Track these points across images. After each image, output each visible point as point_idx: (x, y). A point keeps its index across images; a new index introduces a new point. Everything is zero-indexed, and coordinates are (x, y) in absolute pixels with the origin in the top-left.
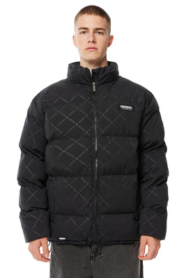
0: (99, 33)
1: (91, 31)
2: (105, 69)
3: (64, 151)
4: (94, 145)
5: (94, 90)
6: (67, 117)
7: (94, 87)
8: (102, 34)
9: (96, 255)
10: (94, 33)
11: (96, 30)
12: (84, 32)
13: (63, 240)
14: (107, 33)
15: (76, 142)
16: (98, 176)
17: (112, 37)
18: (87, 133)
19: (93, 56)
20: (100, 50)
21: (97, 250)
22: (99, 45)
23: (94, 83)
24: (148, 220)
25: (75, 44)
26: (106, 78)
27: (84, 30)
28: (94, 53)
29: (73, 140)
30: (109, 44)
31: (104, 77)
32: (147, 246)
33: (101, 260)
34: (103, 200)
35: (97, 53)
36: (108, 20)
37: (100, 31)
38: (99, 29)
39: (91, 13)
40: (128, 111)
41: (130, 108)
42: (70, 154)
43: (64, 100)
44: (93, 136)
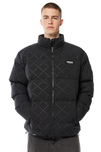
0: (55, 18)
1: (50, 18)
2: (58, 39)
4: (52, 83)
5: (52, 52)
7: (52, 50)
8: (57, 19)
10: (52, 18)
11: (53, 17)
12: (46, 18)
13: (35, 135)
14: (59, 18)
16: (54, 101)
17: (62, 20)
19: (51, 31)
20: (55, 28)
22: (55, 25)
23: (52, 48)
25: (42, 24)
26: (58, 45)
27: (46, 17)
28: (52, 30)
29: (42, 80)
30: (61, 24)
31: (57, 45)
33: (58, 145)
34: (57, 115)
35: (54, 30)
36: (60, 10)
37: (55, 17)
38: (55, 16)
39: (50, 7)
41: (72, 62)
42: (40, 88)
43: (37, 57)
44: (51, 78)
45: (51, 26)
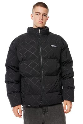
0: (45, 15)
1: (41, 14)
3: (28, 66)
6: (28, 50)
9: (45, 113)
13: (29, 106)
15: (33, 61)
16: (44, 76)
18: (37, 57)
20: (44, 23)
21: (45, 110)
24: (66, 93)
29: (32, 60)
32: (67, 106)
33: (48, 115)
34: (46, 87)
40: (55, 47)
41: (56, 46)
42: (31, 67)
43: (26, 43)
44: (40, 59)
45: (41, 21)
